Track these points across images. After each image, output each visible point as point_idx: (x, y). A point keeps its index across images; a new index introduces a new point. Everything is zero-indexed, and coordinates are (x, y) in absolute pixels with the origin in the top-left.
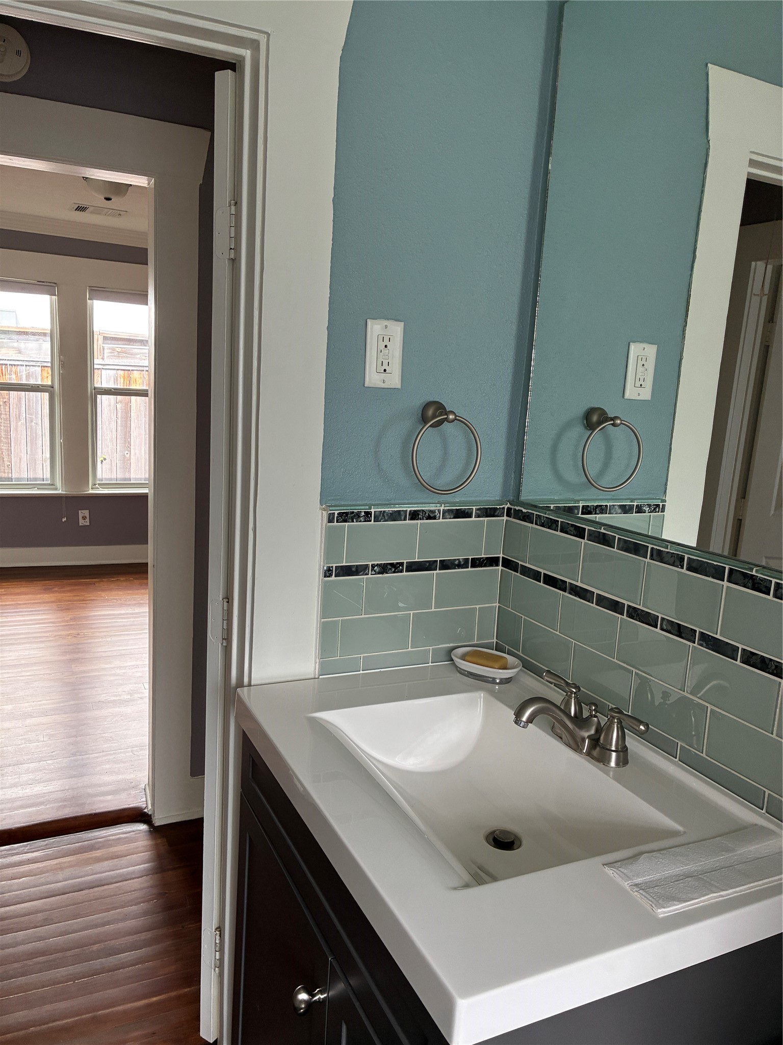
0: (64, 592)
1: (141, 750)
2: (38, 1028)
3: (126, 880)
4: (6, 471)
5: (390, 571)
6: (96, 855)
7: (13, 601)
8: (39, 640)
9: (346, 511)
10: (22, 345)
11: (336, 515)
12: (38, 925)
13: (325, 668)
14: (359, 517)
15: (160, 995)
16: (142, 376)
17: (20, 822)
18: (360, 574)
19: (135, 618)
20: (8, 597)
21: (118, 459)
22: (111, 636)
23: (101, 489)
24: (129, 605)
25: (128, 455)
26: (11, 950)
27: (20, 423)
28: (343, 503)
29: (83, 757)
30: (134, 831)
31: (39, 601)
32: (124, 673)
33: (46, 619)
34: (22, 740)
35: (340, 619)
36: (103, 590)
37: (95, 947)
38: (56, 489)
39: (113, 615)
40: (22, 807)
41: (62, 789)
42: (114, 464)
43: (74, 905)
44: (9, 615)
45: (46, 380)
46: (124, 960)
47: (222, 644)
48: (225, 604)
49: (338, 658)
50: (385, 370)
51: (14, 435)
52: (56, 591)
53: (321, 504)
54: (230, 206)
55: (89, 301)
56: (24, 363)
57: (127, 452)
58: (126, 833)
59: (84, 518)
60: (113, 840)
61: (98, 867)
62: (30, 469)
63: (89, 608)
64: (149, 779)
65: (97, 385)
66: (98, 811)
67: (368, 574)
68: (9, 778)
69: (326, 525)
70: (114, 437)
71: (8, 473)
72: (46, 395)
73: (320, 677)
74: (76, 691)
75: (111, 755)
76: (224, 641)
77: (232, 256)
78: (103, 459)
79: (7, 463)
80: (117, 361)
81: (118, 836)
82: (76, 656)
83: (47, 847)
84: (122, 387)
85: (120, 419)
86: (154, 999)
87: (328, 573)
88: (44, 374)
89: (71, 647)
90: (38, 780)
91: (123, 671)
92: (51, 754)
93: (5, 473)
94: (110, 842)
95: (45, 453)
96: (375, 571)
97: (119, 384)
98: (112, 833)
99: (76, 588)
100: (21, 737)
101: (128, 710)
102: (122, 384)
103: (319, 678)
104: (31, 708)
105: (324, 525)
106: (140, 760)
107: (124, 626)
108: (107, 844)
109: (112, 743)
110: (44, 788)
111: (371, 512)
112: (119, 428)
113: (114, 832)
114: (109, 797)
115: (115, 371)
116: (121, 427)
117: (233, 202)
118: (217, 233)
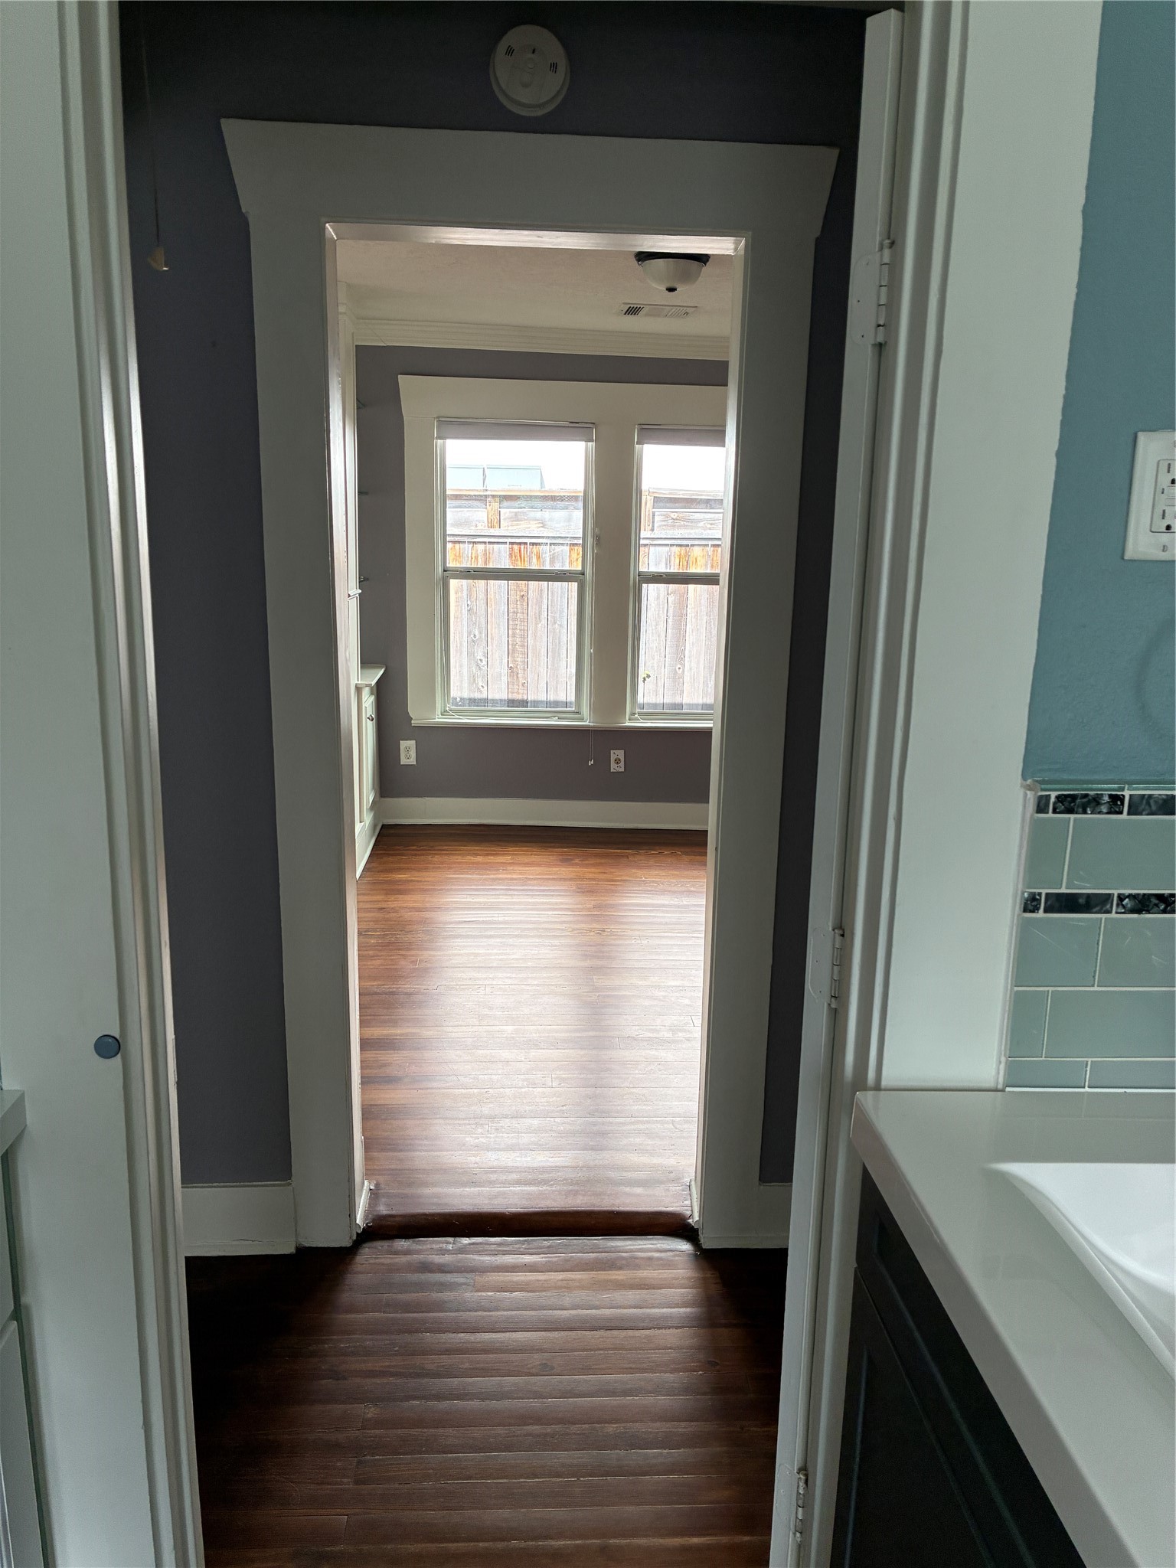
0: (587, 866)
1: (686, 1122)
2: (523, 1544)
3: (659, 1328)
4: (520, 691)
5: (1156, 909)
6: (617, 1277)
7: (521, 874)
8: (551, 934)
9: (1072, 793)
10: (547, 515)
11: (1053, 799)
12: (534, 1371)
13: (1016, 1074)
14: (1098, 804)
15: (704, 1535)
16: (705, 553)
17: (516, 1204)
18: (1094, 910)
19: (681, 912)
20: (516, 868)
21: (666, 676)
22: (647, 937)
23: (642, 721)
24: (675, 892)
25: (681, 670)
26: (494, 1404)
27: (540, 625)
28: (1066, 777)
29: (604, 1119)
30: (672, 1251)
31: (554, 877)
32: (665, 997)
33: (562, 903)
34: (524, 1080)
35: (1051, 989)
36: (639, 868)
37: (611, 1428)
38: (582, 719)
39: (653, 905)
40: (518, 1183)
41: (573, 1164)
42: (660, 684)
43: (584, 1350)
44: (516, 893)
45: (575, 563)
46: (654, 1461)
47: (829, 1005)
48: (838, 938)
49: (1044, 1059)
50: (1168, 527)
51: (532, 641)
52: (577, 864)
53: (1024, 777)
54: (881, 249)
55: (637, 447)
56: (549, 541)
57: (679, 666)
58: (661, 1251)
59: (617, 761)
60: (643, 1258)
61: (619, 1296)
62: (551, 688)
63: (619, 893)
64: (696, 1172)
65: (643, 569)
66: (621, 1209)
67: (1109, 912)
68: (505, 1135)
69: (1032, 816)
70: (663, 644)
71: (523, 694)
72: (574, 586)
73: (1008, 1089)
74: (597, 1017)
75: (642, 1123)
76: (833, 1000)
77: (880, 339)
78: (645, 676)
79: (522, 681)
80: (671, 532)
81: (650, 1254)
82: (600, 963)
83: (550, 1250)
84: (676, 571)
85: (671, 618)
86: (695, 1540)
87: (1031, 904)
88: (573, 556)
89: (593, 949)
90: (543, 1145)
91: (663, 994)
92: (561, 1108)
93: (518, 693)
94: (636, 1261)
95: (570, 668)
96: (1124, 907)
97: (672, 567)
98: (640, 1247)
99: (603, 861)
100: (522, 1077)
101: (666, 1055)
102: (677, 567)
103: (1003, 1090)
104: (538, 1035)
105: (1028, 816)
106: (684, 1138)
107: (666, 923)
108: (632, 1263)
109: (644, 1105)
110: (550, 1159)
111: (1124, 796)
112: (670, 631)
113: (644, 1246)
114: (639, 1190)
115: (667, 548)
116: (673, 629)
117: (887, 241)
118: (855, 302)
